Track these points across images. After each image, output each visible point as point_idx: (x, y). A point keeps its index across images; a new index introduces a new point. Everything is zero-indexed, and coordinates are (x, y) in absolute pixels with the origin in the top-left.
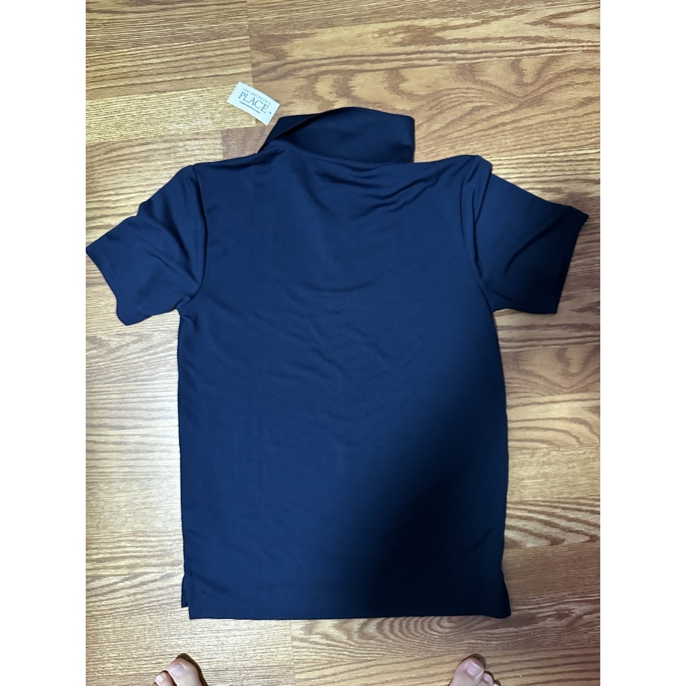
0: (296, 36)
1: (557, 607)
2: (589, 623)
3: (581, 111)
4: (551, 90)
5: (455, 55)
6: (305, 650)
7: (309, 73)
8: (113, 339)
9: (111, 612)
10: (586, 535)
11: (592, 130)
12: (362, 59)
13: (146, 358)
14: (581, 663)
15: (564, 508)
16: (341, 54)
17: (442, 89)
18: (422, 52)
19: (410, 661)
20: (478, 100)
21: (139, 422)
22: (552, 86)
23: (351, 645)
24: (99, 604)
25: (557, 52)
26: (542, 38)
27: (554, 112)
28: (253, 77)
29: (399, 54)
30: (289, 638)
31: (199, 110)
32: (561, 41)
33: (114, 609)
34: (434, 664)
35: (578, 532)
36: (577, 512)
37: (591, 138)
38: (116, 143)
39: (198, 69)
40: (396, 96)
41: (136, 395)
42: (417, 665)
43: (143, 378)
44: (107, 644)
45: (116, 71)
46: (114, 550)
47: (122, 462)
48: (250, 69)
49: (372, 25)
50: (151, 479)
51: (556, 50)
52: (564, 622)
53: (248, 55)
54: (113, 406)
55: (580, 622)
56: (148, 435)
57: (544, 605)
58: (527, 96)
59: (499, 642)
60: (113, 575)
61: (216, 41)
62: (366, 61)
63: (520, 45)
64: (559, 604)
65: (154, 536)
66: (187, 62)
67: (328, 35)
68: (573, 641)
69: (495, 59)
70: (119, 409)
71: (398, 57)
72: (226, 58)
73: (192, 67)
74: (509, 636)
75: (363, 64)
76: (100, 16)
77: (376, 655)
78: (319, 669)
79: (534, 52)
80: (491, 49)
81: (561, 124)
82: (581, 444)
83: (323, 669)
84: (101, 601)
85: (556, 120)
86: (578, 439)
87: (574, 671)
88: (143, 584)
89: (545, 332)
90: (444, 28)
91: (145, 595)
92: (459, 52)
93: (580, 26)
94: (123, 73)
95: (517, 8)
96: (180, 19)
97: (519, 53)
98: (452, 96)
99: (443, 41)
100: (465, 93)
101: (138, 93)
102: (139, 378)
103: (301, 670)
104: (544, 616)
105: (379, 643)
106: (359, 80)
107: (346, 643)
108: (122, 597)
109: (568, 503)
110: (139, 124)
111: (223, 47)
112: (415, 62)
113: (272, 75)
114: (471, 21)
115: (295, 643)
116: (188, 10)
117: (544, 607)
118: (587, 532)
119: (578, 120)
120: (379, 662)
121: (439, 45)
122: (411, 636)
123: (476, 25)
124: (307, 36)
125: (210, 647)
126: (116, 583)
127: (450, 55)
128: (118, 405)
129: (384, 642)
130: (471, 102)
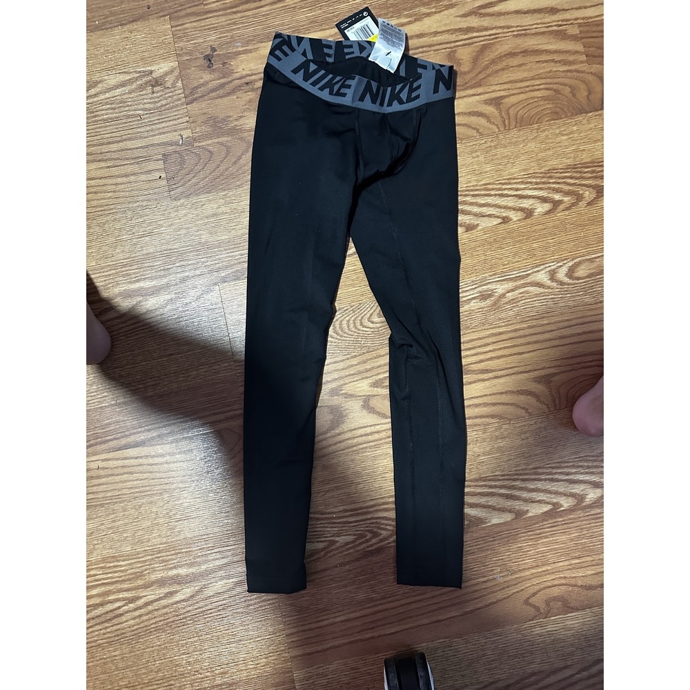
2: (512, 299)
14: (510, 339)
19: (348, 359)
52: (489, 302)
55: (504, 300)
68: (500, 319)
87: (505, 348)
89: (434, 39)
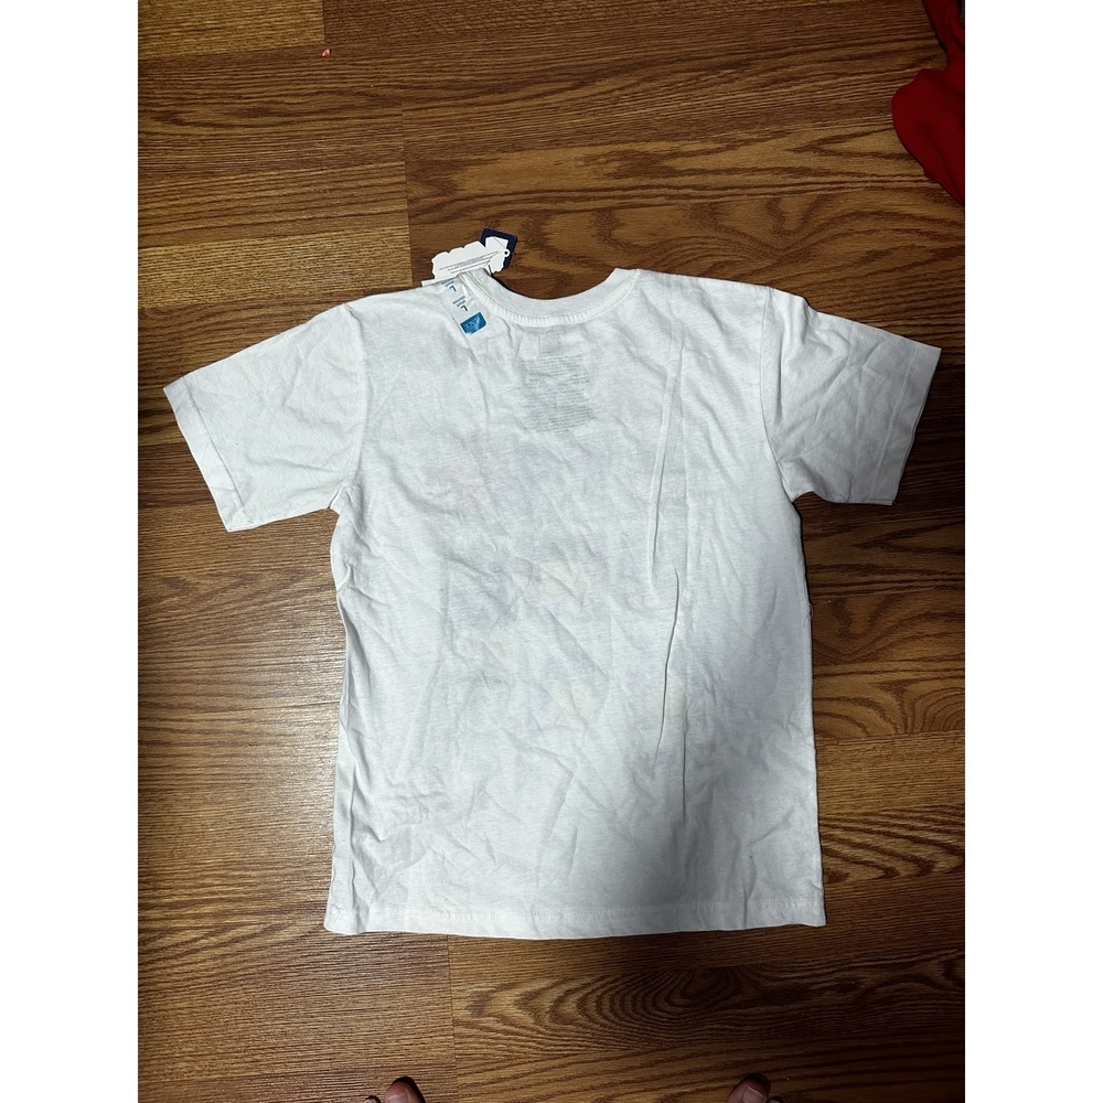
0: (470, 163)
1: (839, 975)
3: (864, 269)
4: (822, 241)
5: (689, 191)
6: (471, 1040)
7: (488, 214)
8: (203, 582)
9: (187, 983)
10: (878, 867)
11: (879, 296)
12: (561, 195)
13: (250, 609)
15: (845, 829)
16: (533, 188)
17: (672, 237)
18: (643, 187)
20: (721, 253)
21: (238, 702)
22: (823, 235)
23: (539, 1032)
24: (169, 971)
25: (829, 189)
26: (809, 169)
27: (827, 271)
28: (410, 217)
29: (612, 189)
30: (448, 1022)
31: (334, 262)
32: (836, 174)
33: (192, 979)
34: (662, 1061)
35: (866, 863)
36: (865, 835)
37: (878, 307)
38: (216, 305)
39: (332, 206)
40: (607, 246)
41: (234, 662)
42: (637, 1061)
43: (245, 637)
44: (180, 1033)
45: (217, 206)
46: (195, 891)
47: (210, 759)
48: (405, 207)
49: (576, 150)
50: (252, 785)
51: (828, 186)
53: (403, 188)
54: (200, 677)
56: (250, 721)
57: (820, 972)
58: (789, 248)
59: (755, 1028)
60: (192, 928)
61: (359, 168)
62: (564, 199)
63: (779, 179)
64: (841, 970)
65: (253, 870)
66: (317, 196)
67: (515, 161)
69: (745, 197)
70: (208, 682)
71: (612, 193)
72: (372, 191)
73: (323, 203)
74: (770, 1019)
75: (563, 202)
76: (197, 131)
77: (576, 1048)
78: (492, 1070)
79: (798, 188)
80: (739, 184)
81: (835, 287)
82: (869, 735)
83: (499, 1068)
84: (173, 966)
85: (829, 282)
86: (864, 728)
88: (236, 940)
90: (674, 155)
91: (239, 958)
92: (694, 187)
93: (862, 155)
94: (228, 209)
95: (774, 128)
96: (308, 136)
97: (777, 190)
98: (685, 248)
99: (672, 172)
100: (703, 243)
101: (247, 237)
102: (239, 638)
103: (467, 1071)
104: (820, 989)
105: (580, 1029)
106: (556, 223)
107: (532, 1030)
108: (204, 961)
109: (852, 821)
110: (248, 279)
111: (367, 175)
112: (634, 200)
113: (437, 215)
114: (711, 146)
115: (458, 1030)
116: (320, 125)
117: (820, 975)
118: (879, 863)
119: (859, 282)
120: (582, 1058)
121: (667, 177)
122: (628, 1018)
123: (718, 151)
124: (486, 162)
125: (333, 1036)
126: (195, 940)
127: (682, 192)
128: (207, 677)
129: (588, 1028)
130: (712, 256)
